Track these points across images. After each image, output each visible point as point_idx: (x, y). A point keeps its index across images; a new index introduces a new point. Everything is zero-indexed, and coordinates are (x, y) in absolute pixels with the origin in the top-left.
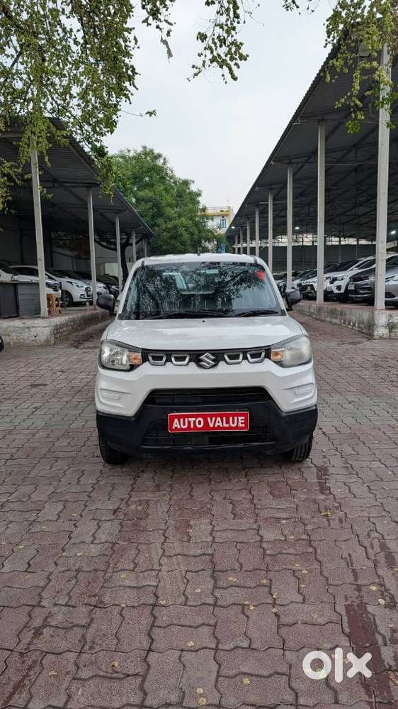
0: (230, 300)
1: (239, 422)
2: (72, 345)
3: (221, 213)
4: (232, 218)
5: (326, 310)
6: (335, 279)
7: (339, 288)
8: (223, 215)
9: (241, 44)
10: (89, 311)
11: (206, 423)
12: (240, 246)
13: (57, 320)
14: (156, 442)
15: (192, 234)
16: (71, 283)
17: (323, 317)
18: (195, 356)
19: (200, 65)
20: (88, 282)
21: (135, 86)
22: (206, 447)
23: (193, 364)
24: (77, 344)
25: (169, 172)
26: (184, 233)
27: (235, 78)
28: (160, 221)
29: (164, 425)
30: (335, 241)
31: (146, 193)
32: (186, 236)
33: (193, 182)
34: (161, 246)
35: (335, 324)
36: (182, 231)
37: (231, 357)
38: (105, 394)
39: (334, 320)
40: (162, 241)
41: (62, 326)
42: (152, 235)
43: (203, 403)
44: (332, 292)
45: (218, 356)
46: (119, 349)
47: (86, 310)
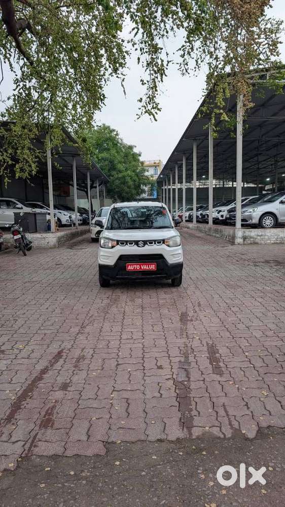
0: (152, 223)
1: (153, 267)
2: (68, 248)
3: (155, 164)
4: (162, 167)
5: (213, 229)
6: (220, 211)
7: (222, 216)
8: (156, 166)
9: (158, 104)
10: (73, 230)
11: (141, 267)
12: (166, 187)
13: (60, 234)
14: (122, 275)
15: (135, 181)
16: (60, 213)
17: (211, 234)
18: (137, 243)
19: (140, 114)
20: (72, 212)
21: (104, 104)
22: (140, 277)
23: (135, 246)
24: (71, 247)
25: (120, 141)
26: (129, 180)
27: (156, 120)
28: (114, 173)
29: (125, 268)
30: (230, 184)
31: (104, 155)
32: (131, 183)
33: (136, 147)
34: (115, 189)
35: (218, 237)
36: (128, 179)
37: (150, 243)
38: (103, 257)
39: (217, 235)
40: (116, 186)
41: (63, 237)
42: (109, 181)
43: (140, 260)
44: (218, 219)
45: (145, 243)
46: (107, 240)
47: (71, 229)
